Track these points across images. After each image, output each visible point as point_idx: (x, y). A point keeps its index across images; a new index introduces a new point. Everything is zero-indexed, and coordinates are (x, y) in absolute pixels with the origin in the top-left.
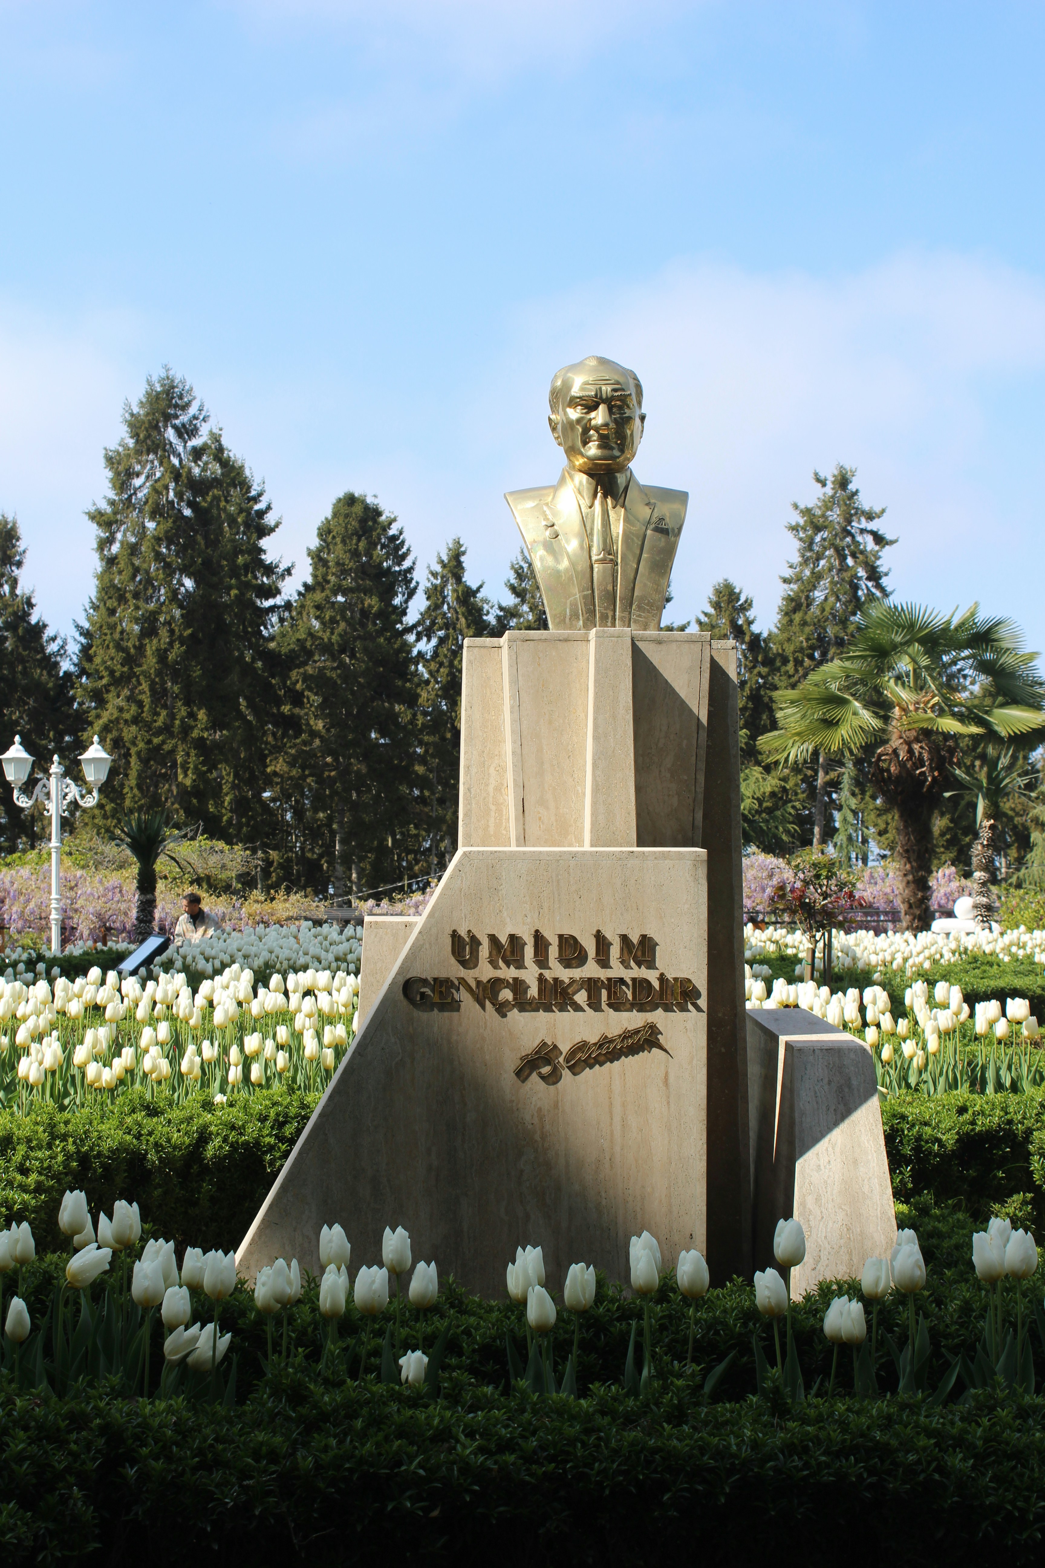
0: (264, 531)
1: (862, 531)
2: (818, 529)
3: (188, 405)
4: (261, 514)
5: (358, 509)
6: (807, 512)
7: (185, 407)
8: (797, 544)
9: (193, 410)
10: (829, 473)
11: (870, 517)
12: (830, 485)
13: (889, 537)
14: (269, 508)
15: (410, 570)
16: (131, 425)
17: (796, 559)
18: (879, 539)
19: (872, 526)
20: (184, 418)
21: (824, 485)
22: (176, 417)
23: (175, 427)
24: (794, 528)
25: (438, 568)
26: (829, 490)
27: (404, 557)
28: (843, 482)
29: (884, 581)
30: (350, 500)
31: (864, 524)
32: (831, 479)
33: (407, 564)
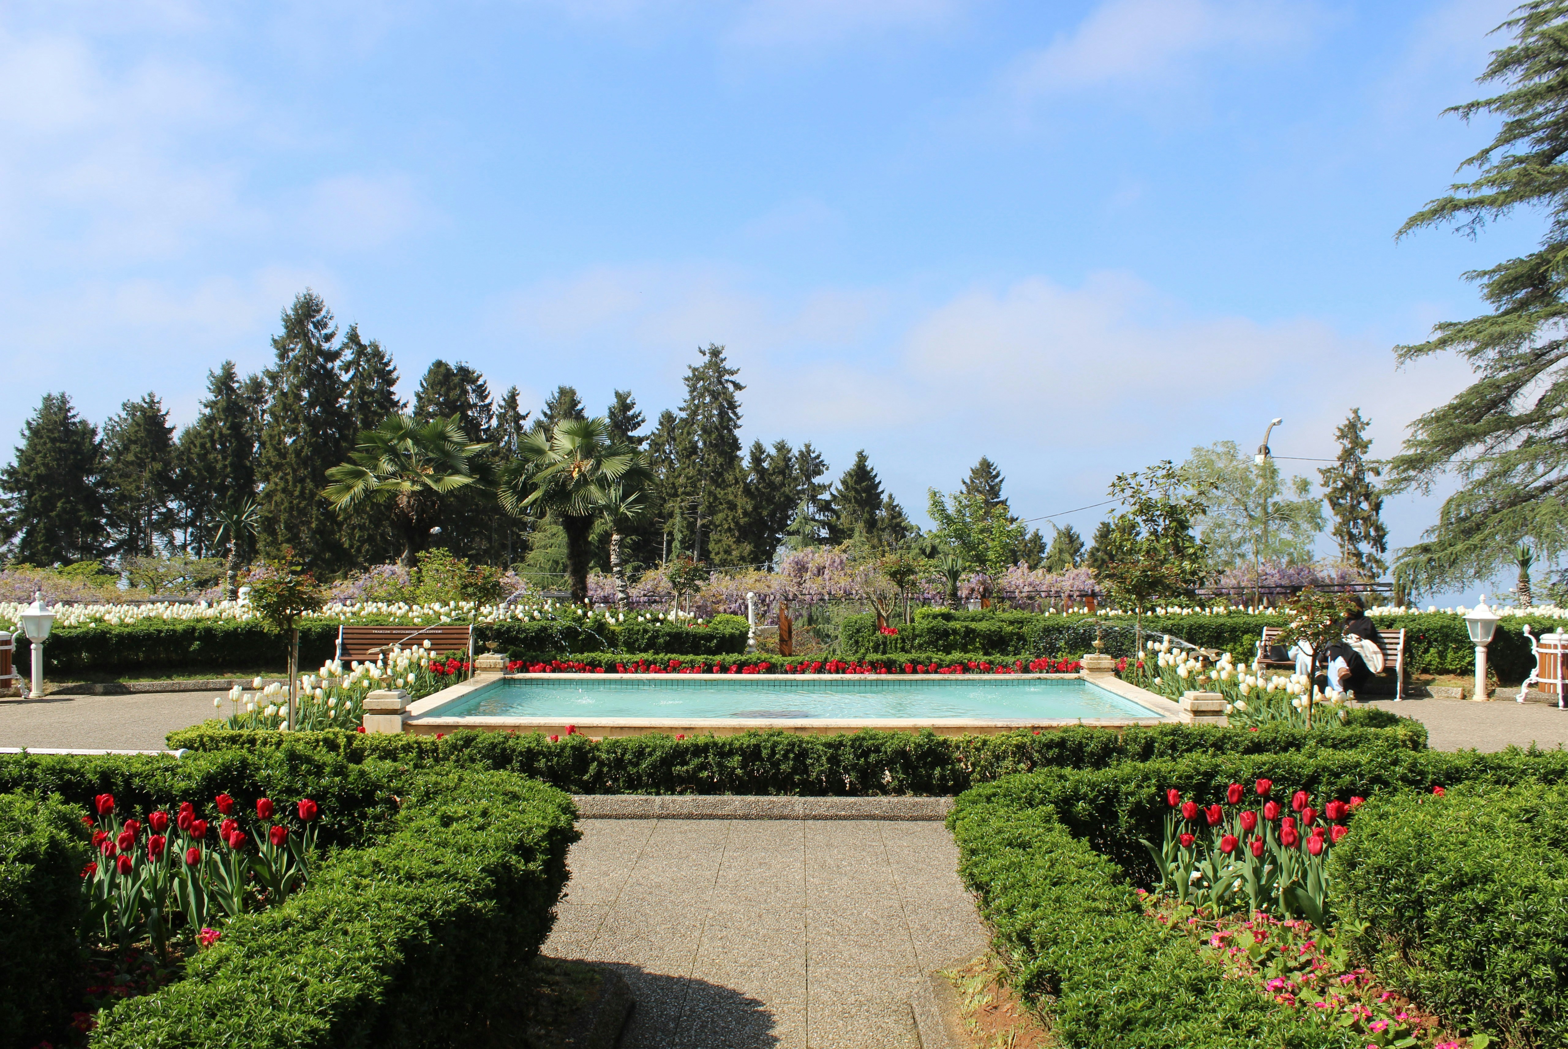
0: (392, 382)
1: (727, 381)
2: (699, 379)
3: (321, 310)
4: (390, 372)
5: (442, 370)
6: (695, 370)
7: (319, 311)
8: (688, 389)
9: (323, 313)
10: (706, 347)
11: (732, 373)
12: (708, 355)
13: (743, 384)
14: (395, 369)
15: (490, 404)
16: (286, 321)
17: (688, 397)
18: (738, 387)
19: (732, 378)
20: (319, 317)
21: (704, 354)
22: (314, 317)
23: (313, 322)
24: (687, 379)
25: (503, 403)
26: (707, 358)
27: (486, 397)
28: (715, 353)
29: (738, 410)
30: (439, 364)
31: (726, 377)
32: (707, 352)
33: (487, 401)
